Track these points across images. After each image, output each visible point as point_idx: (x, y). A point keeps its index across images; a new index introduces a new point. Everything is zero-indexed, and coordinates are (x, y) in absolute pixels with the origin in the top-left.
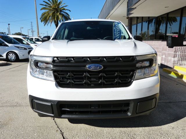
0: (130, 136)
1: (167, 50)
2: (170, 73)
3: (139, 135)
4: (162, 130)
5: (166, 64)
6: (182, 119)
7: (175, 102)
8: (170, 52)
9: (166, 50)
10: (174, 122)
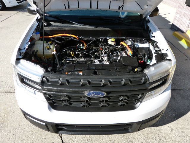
0: (128, 140)
1: (185, 9)
2: (181, 39)
3: (138, 138)
4: (161, 133)
5: (178, 26)
6: (183, 117)
7: (179, 90)
8: (187, 12)
9: (183, 8)
10: (175, 120)
